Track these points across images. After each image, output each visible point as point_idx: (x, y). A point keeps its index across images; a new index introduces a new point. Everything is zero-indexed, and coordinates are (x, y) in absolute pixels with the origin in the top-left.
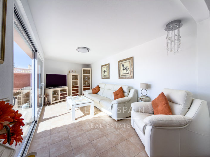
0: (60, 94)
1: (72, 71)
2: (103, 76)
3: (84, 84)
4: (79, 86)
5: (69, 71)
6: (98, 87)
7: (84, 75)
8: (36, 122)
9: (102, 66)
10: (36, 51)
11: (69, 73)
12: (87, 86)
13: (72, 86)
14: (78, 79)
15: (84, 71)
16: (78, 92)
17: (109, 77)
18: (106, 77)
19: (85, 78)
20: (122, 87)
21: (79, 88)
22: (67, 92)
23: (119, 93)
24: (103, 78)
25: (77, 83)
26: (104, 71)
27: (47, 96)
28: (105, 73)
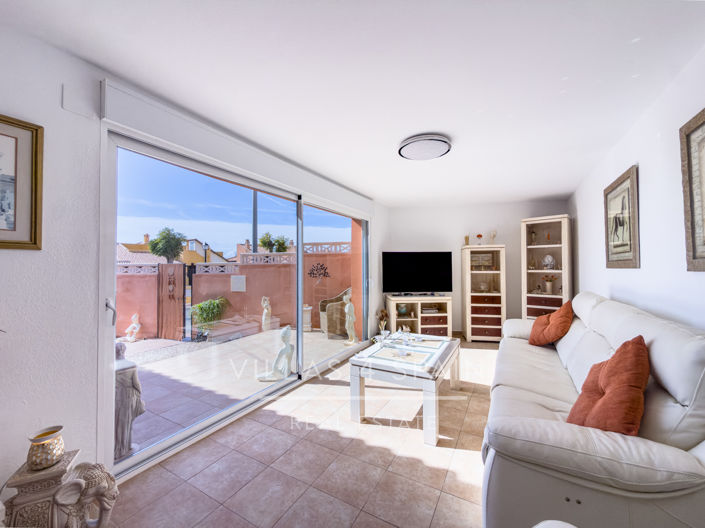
0: (422, 318)
1: (480, 236)
2: (611, 247)
3: (529, 291)
4: (503, 294)
5: (467, 239)
6: (568, 313)
7: (529, 251)
8: (300, 377)
9: (607, 192)
10: (300, 197)
11: (467, 244)
12: (546, 299)
13: (469, 295)
14: (498, 269)
15: (532, 231)
16: (498, 322)
17: (635, 257)
18: (624, 256)
19: (540, 263)
20: (646, 341)
21: (503, 306)
22: (449, 315)
23: (607, 385)
24: (611, 264)
25: (494, 285)
26: (616, 218)
27: (384, 316)
28: (620, 229)
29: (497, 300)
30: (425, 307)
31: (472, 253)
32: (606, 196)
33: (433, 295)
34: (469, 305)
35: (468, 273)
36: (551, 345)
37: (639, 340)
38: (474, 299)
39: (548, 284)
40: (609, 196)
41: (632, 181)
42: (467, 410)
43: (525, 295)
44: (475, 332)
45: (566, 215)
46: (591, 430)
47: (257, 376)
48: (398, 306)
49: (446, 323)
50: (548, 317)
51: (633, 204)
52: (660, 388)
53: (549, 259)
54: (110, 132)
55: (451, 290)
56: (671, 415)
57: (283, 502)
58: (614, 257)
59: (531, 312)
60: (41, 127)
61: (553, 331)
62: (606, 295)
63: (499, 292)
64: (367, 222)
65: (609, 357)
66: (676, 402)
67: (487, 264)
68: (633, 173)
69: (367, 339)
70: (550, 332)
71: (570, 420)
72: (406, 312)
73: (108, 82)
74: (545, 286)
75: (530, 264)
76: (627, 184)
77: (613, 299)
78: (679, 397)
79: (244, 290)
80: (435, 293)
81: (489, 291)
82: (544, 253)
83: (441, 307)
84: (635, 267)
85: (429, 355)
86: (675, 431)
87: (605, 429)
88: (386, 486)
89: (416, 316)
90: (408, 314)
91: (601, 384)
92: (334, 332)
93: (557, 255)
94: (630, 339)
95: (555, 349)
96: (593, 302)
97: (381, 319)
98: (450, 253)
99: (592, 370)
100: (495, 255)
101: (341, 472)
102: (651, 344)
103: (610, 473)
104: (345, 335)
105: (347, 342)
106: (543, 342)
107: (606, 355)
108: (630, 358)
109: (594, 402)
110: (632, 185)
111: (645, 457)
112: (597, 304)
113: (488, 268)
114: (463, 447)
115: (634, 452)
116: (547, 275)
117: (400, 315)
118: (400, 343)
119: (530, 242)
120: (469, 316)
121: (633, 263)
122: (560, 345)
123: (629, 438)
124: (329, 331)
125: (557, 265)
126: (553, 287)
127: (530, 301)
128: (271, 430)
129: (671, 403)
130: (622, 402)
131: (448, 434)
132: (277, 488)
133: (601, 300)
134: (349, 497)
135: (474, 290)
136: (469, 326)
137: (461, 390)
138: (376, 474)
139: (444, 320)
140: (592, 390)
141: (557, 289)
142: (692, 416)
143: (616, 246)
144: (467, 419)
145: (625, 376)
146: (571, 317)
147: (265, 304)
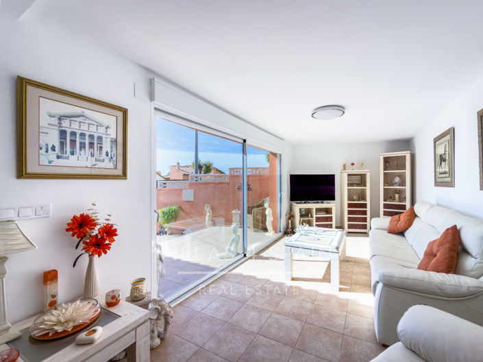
0: (316, 217)
1: (353, 164)
2: (438, 174)
3: (385, 200)
4: (368, 202)
5: (344, 166)
6: (411, 214)
7: (385, 174)
8: (245, 255)
9: (436, 140)
10: (245, 141)
11: (345, 169)
12: (395, 205)
13: (346, 202)
14: (365, 185)
15: (387, 161)
16: (365, 220)
17: (452, 180)
18: (445, 180)
19: (391, 182)
20: (458, 228)
21: (368, 209)
22: (334, 215)
23: (438, 251)
24: (437, 184)
25: (362, 196)
26: (441, 156)
27: (291, 216)
28: (443, 163)
29: (364, 206)
30: (318, 210)
31: (349, 175)
32: (435, 143)
33: (322, 203)
34: (346, 209)
35: (346, 188)
36: (402, 233)
37: (455, 227)
38: (350, 205)
39: (397, 196)
40: (437, 143)
41: (451, 137)
42: (352, 272)
43: (382, 203)
44: (350, 226)
45: (409, 152)
46: (431, 272)
47: (218, 255)
48: (300, 210)
49: (332, 221)
50: (399, 217)
51: (451, 149)
52: (465, 251)
53: (397, 180)
54: (155, 108)
55: (334, 199)
56: (469, 263)
57: (260, 321)
58: (440, 180)
59: (386, 214)
60: (127, 110)
61: (403, 224)
62: (435, 203)
63: (366, 200)
64: (280, 155)
65: (439, 237)
66: (472, 256)
67: (357, 182)
68: (451, 132)
69: (280, 232)
70: (401, 225)
71: (419, 268)
72: (306, 214)
73: (156, 79)
74: (395, 197)
75: (386, 183)
76: (448, 137)
77: (438, 205)
78: (474, 254)
79: (192, 200)
80: (325, 202)
81: (359, 200)
82: (394, 175)
83: (328, 211)
84: (452, 187)
85: (330, 240)
86: (472, 271)
87: (438, 272)
88: (316, 311)
89: (312, 217)
90: (307, 216)
91: (435, 251)
92: (258, 228)
93: (402, 177)
94: (450, 227)
95: (404, 236)
96: (428, 207)
97: (289, 219)
98: (334, 176)
99: (429, 244)
100: (363, 177)
101: (288, 305)
102: (460, 229)
103: (441, 290)
104: (265, 230)
105: (267, 234)
106: (397, 231)
107: (436, 236)
108: (450, 237)
109: (431, 260)
110: (451, 139)
111: (457, 282)
112: (430, 209)
113: (358, 185)
114: (354, 291)
115: (452, 280)
116: (396, 190)
117: (302, 216)
118: (311, 233)
119: (385, 168)
120: (346, 216)
121: (451, 184)
122: (407, 233)
123: (450, 274)
124: (254, 227)
125: (403, 183)
126: (400, 197)
127: (386, 206)
128: (238, 285)
129: (470, 257)
130: (445, 259)
131: (344, 285)
132: (255, 314)
133: (432, 206)
134: (297, 317)
135: (349, 199)
136: (346, 223)
137: (347, 261)
138: (309, 306)
139: (330, 219)
140: (430, 254)
141: (402, 199)
142: (479, 263)
143: (441, 174)
144: (353, 277)
145: (447, 246)
146: (413, 216)
147: (208, 209)
